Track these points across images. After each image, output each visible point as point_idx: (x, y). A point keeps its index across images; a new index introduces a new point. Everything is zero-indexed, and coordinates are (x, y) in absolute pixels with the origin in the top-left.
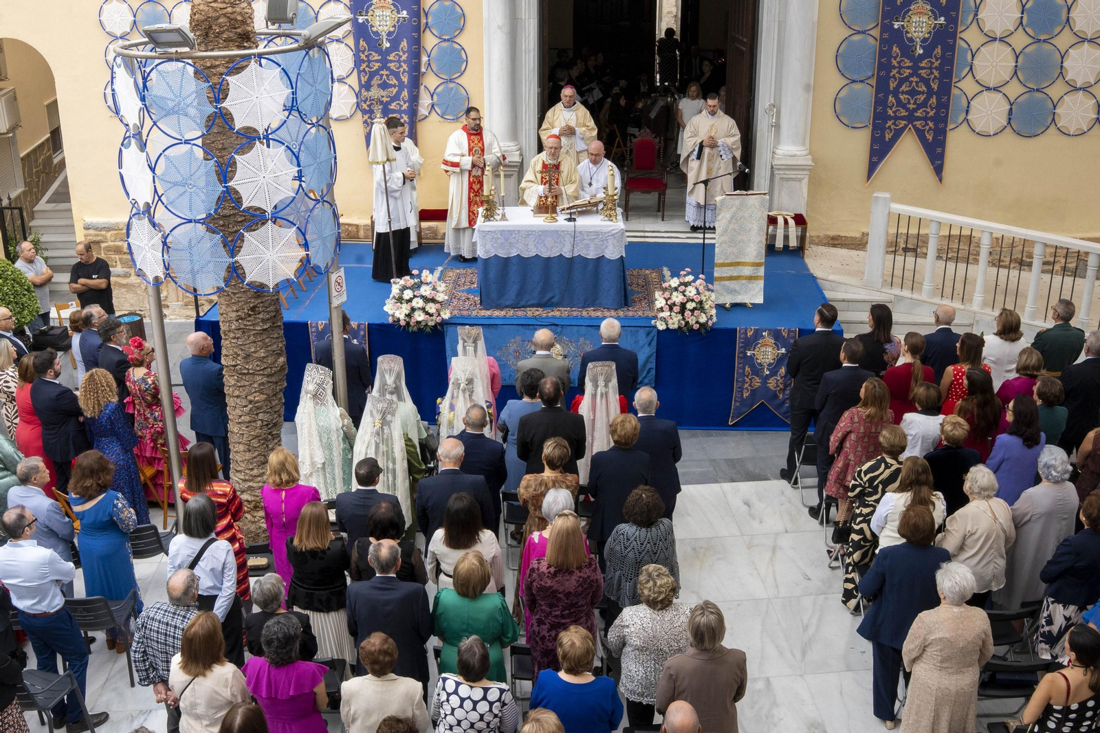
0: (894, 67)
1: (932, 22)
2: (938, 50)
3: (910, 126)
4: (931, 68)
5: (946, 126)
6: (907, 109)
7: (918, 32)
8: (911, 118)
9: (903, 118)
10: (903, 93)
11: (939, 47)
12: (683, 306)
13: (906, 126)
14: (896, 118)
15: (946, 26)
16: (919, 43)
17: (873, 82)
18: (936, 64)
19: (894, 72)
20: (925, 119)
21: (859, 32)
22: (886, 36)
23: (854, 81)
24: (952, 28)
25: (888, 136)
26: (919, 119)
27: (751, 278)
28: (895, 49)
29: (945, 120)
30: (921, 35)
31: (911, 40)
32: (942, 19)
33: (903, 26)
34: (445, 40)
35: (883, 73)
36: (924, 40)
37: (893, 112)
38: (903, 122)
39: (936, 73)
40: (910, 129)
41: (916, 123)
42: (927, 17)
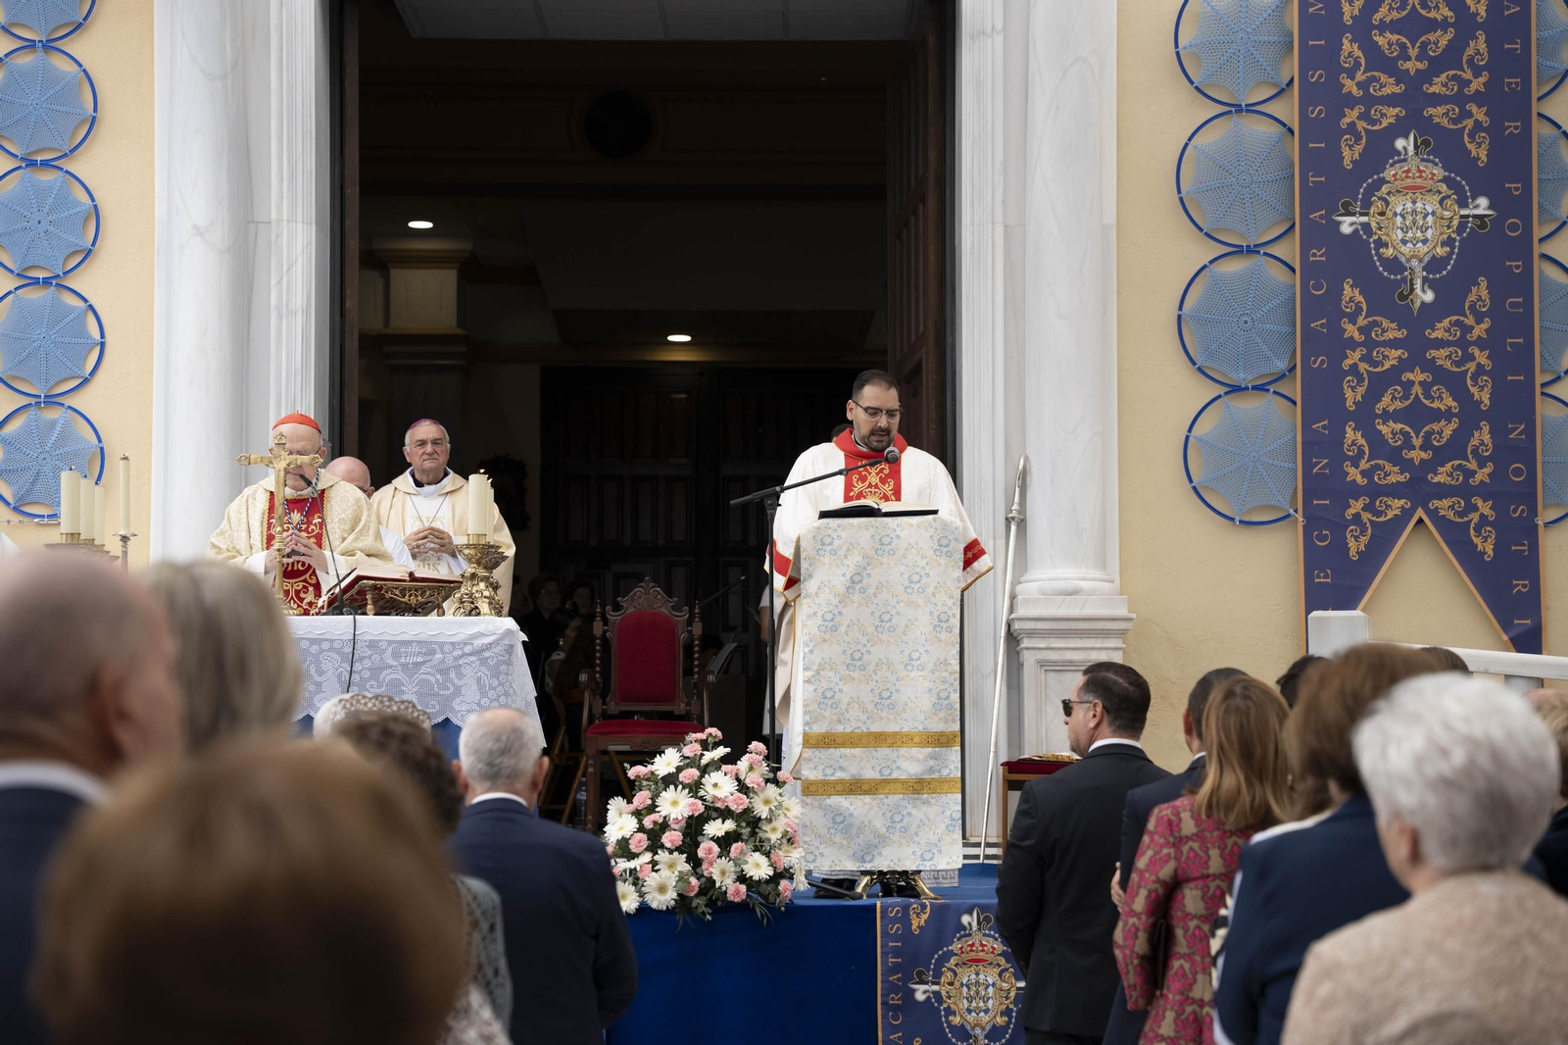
0: (1353, 344)
1: (1453, 212)
2: (1481, 291)
3: (1420, 513)
4: (1463, 343)
5: (1533, 512)
6: (1405, 465)
7: (1414, 241)
8: (1418, 490)
9: (1395, 491)
10: (1386, 416)
11: (1483, 282)
12: (693, 828)
13: (1406, 515)
14: (1375, 492)
15: (1498, 222)
16: (1420, 273)
17: (1296, 390)
18: (1480, 330)
19: (1354, 357)
20: (1465, 491)
21: (1238, 251)
22: (1318, 255)
23: (1235, 389)
24: (1514, 227)
25: (1355, 546)
26: (1442, 492)
27: (919, 787)
28: (1349, 291)
29: (1528, 496)
30: (1422, 249)
31: (1395, 265)
32: (1483, 202)
33: (1366, 226)
34: (36, 282)
35: (1319, 362)
36: (1434, 265)
37: (1364, 474)
38: (1398, 503)
39: (1482, 357)
40: (1420, 521)
41: (1437, 503)
42: (1437, 198)
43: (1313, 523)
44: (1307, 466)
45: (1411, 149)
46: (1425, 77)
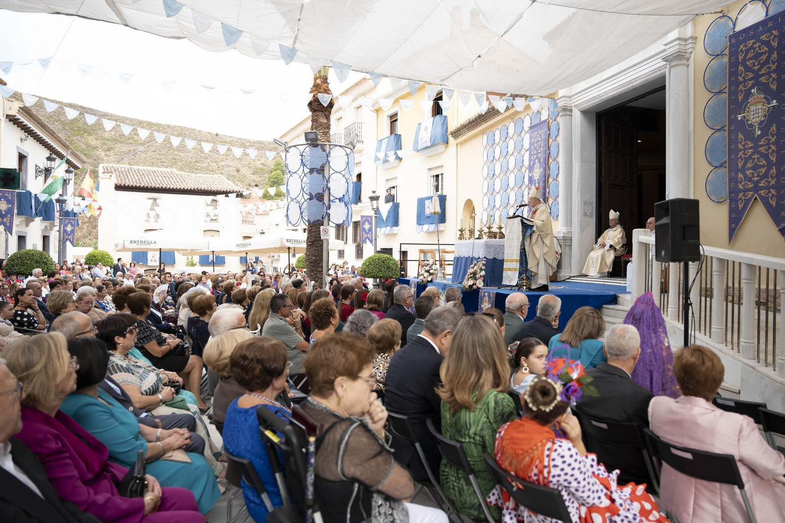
0: (741, 150)
1: (766, 107)
2: (774, 128)
3: (756, 195)
4: (768, 144)
6: (753, 182)
7: (757, 117)
8: (756, 189)
9: (749, 190)
10: (748, 169)
11: (774, 125)
13: (753, 195)
15: (778, 106)
16: (757, 126)
17: (727, 165)
18: (773, 140)
19: (741, 154)
20: (768, 187)
21: (717, 131)
22: (733, 128)
23: (716, 167)
24: (784, 107)
25: (740, 206)
26: (762, 188)
28: (740, 136)
30: (758, 119)
32: (775, 101)
34: (554, 180)
35: (732, 157)
36: (761, 123)
37: (743, 186)
38: (751, 193)
39: (773, 147)
40: (756, 198)
41: (760, 192)
42: (762, 104)
43: (731, 200)
44: (730, 185)
45: (755, 91)
46: (760, 70)
